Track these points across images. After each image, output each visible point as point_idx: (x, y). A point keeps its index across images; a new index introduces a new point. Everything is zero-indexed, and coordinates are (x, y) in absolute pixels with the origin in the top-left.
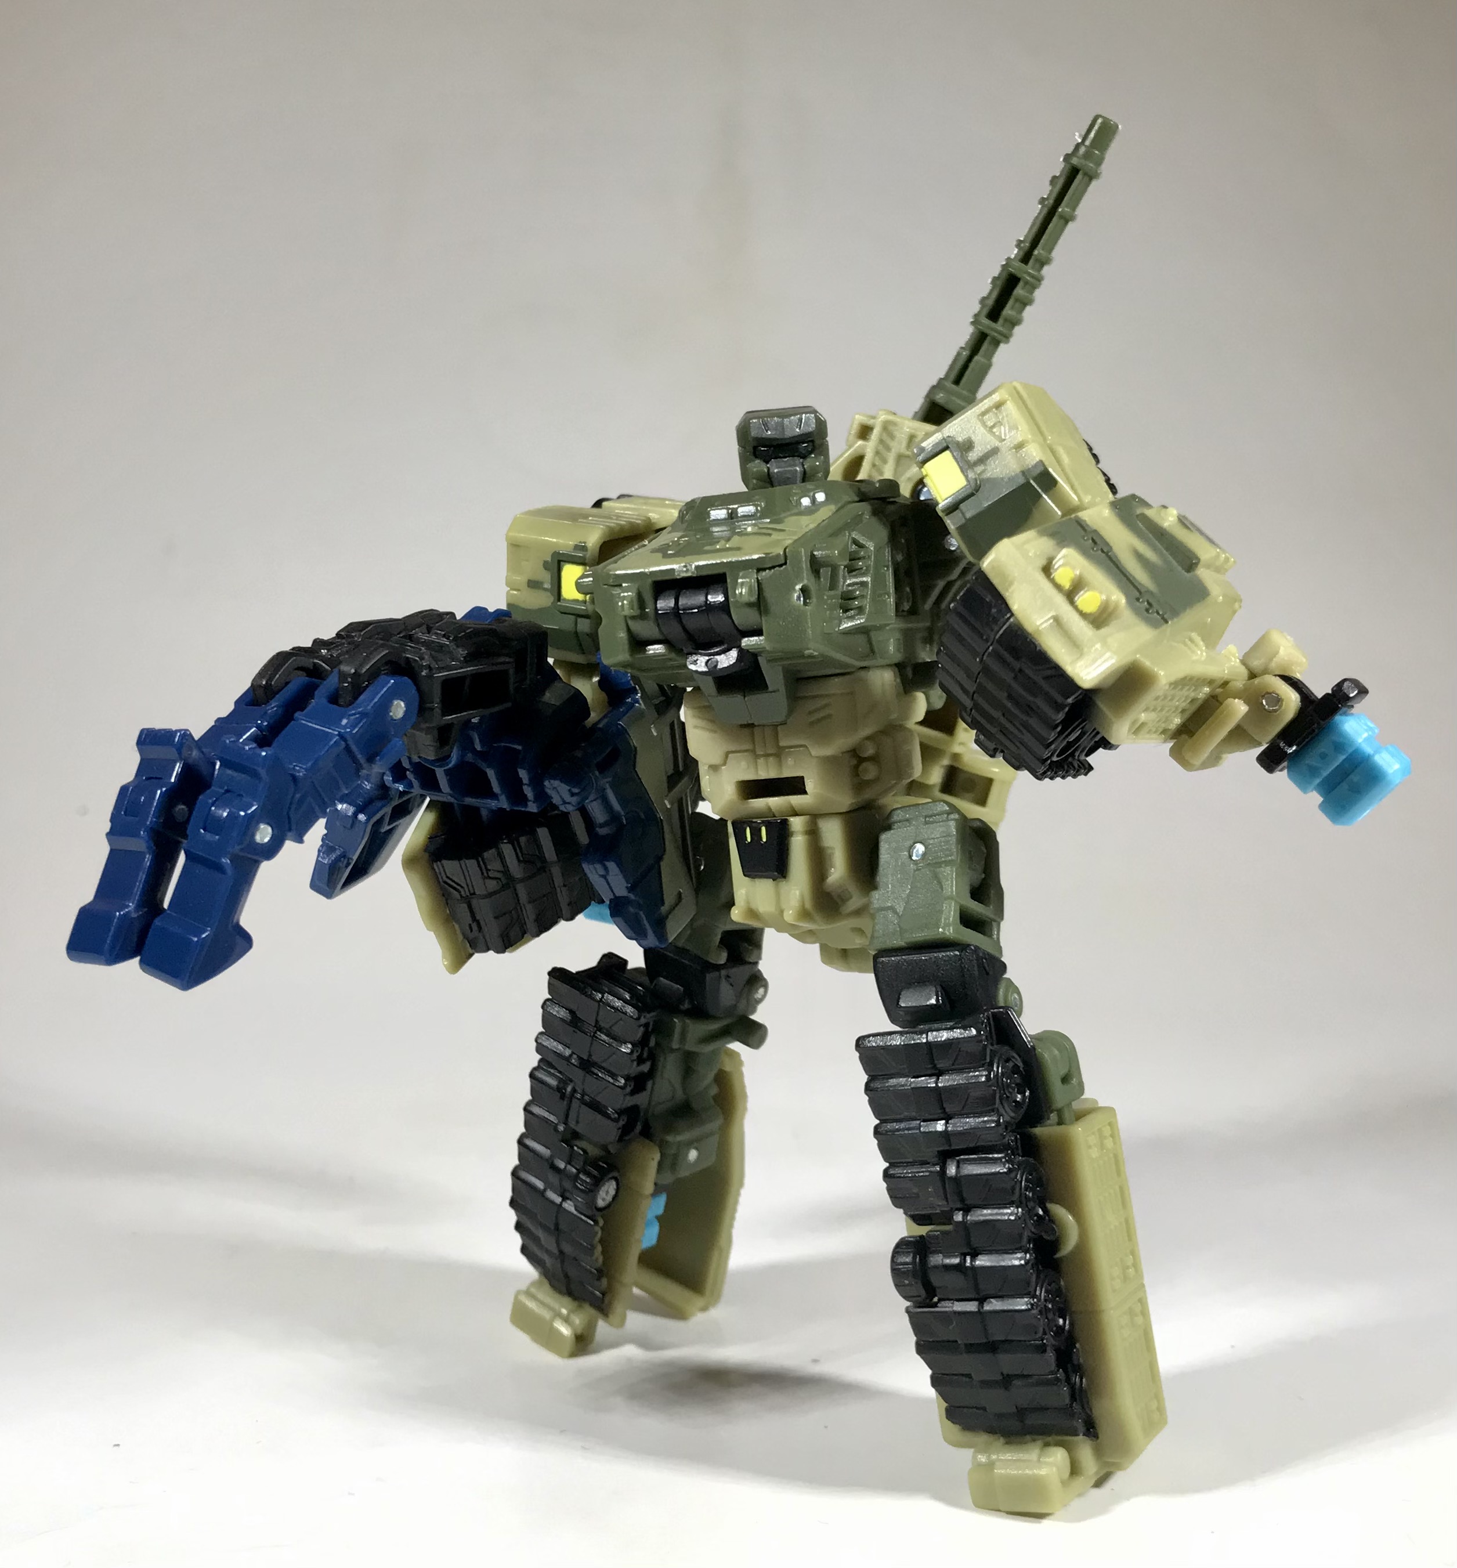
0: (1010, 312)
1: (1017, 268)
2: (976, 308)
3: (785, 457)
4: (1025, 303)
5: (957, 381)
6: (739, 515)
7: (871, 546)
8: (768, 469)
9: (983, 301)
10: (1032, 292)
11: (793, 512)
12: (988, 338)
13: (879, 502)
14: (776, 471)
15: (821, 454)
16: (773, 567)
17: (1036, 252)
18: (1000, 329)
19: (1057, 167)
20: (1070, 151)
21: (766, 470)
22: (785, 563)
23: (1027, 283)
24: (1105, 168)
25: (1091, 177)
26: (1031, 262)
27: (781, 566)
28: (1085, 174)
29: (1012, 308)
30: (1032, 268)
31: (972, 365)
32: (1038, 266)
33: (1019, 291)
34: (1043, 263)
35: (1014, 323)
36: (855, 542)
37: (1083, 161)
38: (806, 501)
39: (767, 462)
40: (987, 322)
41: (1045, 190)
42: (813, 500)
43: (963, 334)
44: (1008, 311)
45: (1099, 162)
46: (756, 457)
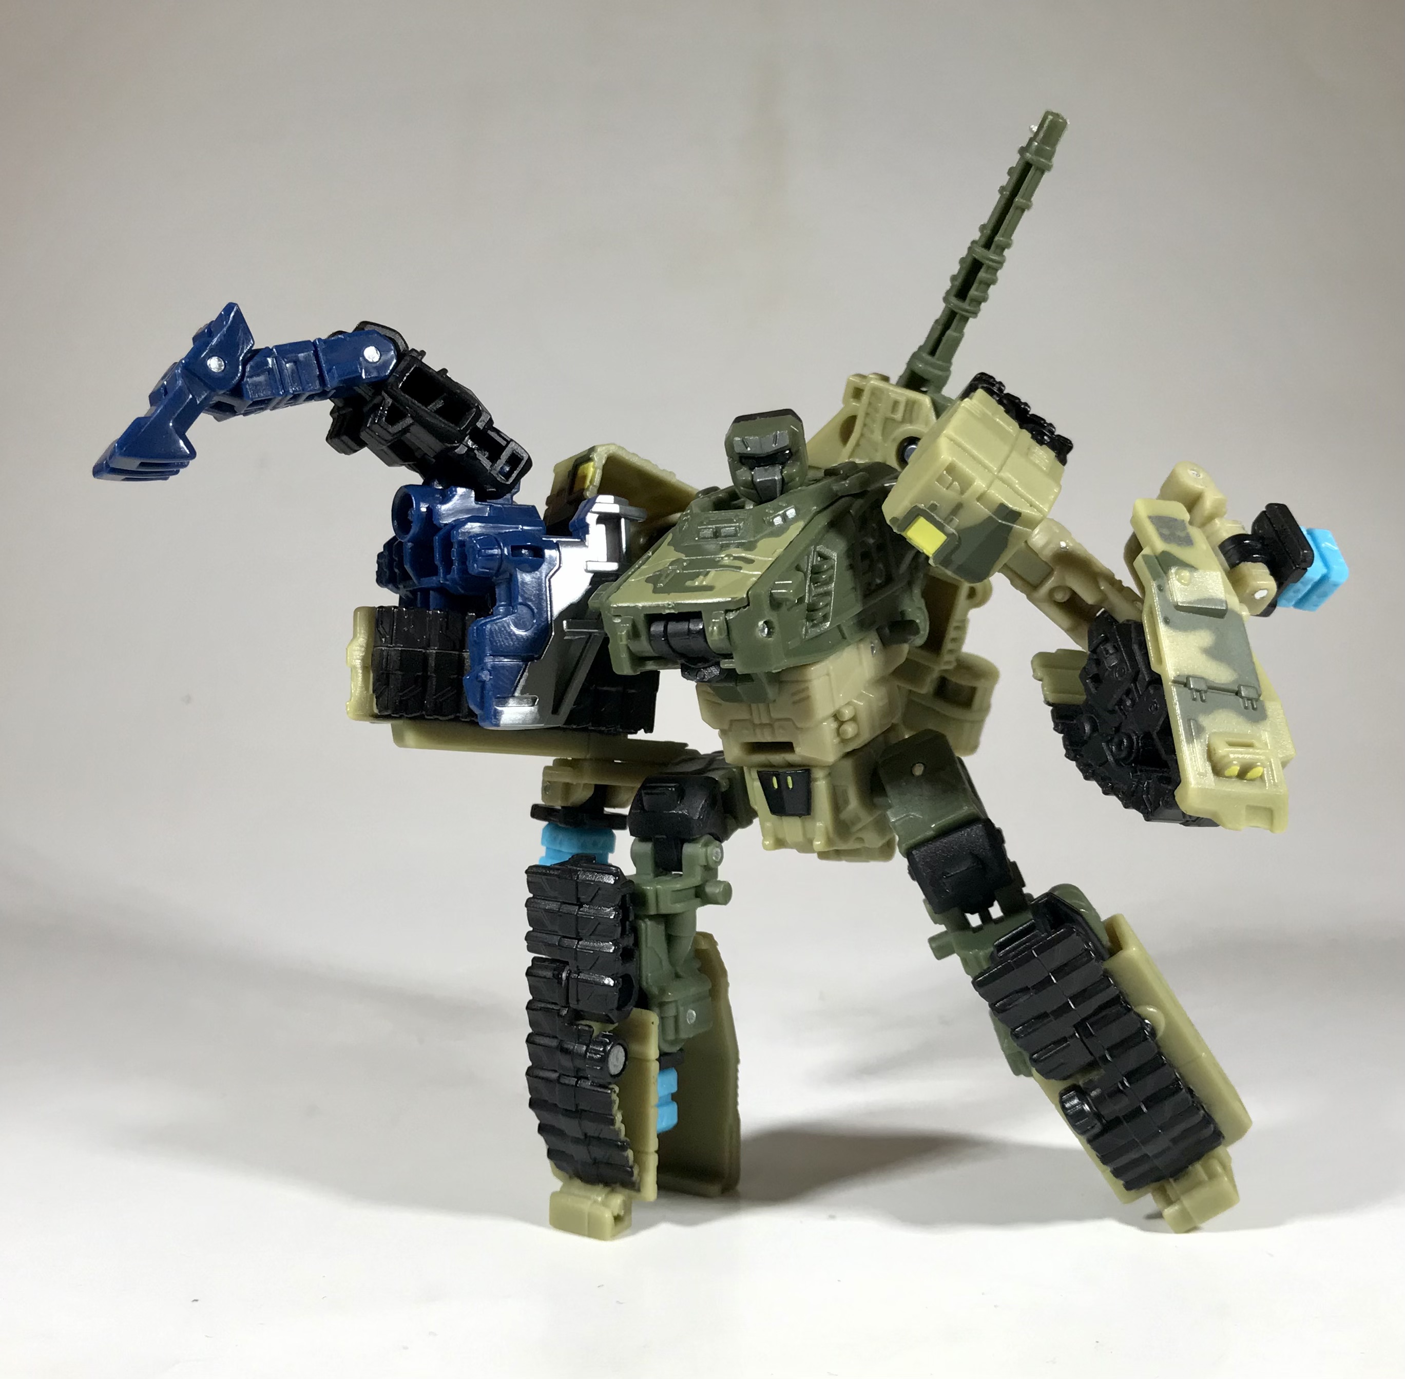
0: (976, 293)
1: (980, 252)
2: (948, 285)
3: (766, 466)
4: (988, 284)
5: (933, 353)
6: (722, 535)
7: (835, 555)
8: (752, 476)
9: (953, 278)
10: (995, 274)
11: (766, 532)
12: (958, 316)
13: (850, 497)
14: (758, 480)
15: (797, 460)
16: (739, 609)
17: (997, 238)
18: (968, 308)
19: (1014, 160)
20: (1024, 144)
21: (750, 478)
22: (748, 605)
23: (989, 267)
24: (1056, 160)
25: (1042, 171)
26: (993, 247)
27: (745, 607)
28: (1037, 169)
29: (977, 290)
30: (994, 253)
31: (944, 339)
32: (998, 251)
33: (982, 274)
34: (1002, 248)
35: (978, 302)
36: (820, 555)
37: (1035, 158)
38: (778, 521)
39: (752, 469)
40: (954, 301)
41: (1004, 179)
42: (784, 517)
43: (937, 309)
44: (973, 292)
45: (1050, 156)
46: (743, 464)
